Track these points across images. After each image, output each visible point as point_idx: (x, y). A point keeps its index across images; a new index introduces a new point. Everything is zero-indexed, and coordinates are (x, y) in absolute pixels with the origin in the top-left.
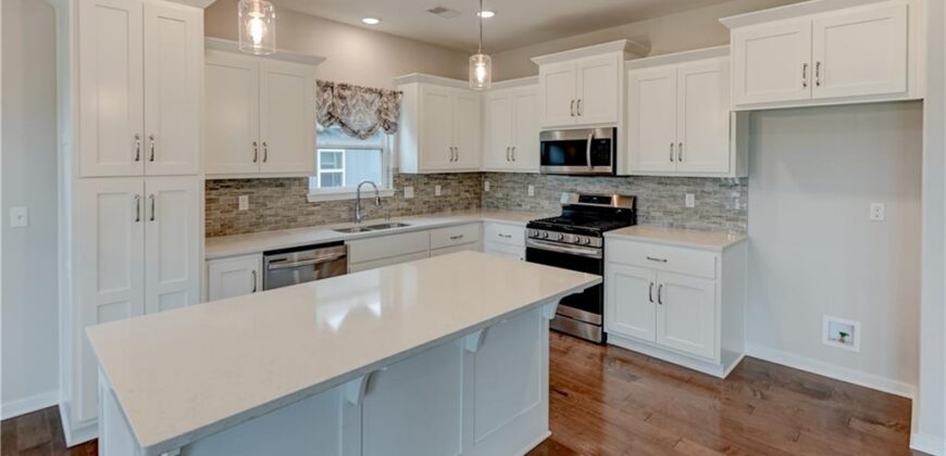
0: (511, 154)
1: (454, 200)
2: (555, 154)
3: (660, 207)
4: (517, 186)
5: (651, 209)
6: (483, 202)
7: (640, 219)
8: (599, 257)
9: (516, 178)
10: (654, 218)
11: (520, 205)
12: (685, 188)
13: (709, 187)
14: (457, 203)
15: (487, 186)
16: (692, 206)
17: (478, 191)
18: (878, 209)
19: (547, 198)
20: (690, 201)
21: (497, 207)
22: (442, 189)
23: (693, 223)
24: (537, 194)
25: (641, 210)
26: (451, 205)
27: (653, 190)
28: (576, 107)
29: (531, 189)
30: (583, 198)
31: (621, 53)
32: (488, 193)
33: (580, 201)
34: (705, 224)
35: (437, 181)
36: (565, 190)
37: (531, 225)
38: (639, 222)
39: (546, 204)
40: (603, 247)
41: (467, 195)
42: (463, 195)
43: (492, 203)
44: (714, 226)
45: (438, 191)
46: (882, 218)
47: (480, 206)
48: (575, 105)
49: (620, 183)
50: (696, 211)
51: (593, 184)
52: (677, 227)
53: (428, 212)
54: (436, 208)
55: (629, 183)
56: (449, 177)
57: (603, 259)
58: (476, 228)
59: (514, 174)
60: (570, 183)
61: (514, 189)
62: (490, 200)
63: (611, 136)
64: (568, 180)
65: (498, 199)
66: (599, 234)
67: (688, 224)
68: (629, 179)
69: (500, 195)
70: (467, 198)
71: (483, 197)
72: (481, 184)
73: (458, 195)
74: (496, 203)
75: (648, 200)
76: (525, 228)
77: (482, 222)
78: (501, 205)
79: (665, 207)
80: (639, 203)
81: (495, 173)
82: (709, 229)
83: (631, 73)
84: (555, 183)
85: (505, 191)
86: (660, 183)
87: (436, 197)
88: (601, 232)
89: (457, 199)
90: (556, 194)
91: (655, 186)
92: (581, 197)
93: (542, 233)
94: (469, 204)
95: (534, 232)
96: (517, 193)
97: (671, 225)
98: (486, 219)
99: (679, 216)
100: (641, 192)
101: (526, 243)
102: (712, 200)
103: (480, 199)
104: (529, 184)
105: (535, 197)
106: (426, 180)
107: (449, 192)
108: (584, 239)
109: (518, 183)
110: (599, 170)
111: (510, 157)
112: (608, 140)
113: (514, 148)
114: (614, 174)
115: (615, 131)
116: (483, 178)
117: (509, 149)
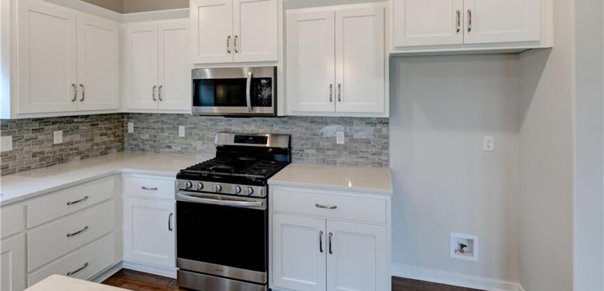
0: (157, 94)
1: (84, 146)
2: (205, 94)
3: (313, 144)
4: (165, 126)
5: (304, 147)
6: (126, 145)
7: (294, 157)
8: (264, 208)
9: (164, 119)
10: (307, 155)
11: (169, 147)
12: (336, 127)
14: (88, 150)
15: (131, 127)
16: (342, 143)
17: (119, 132)
18: (488, 141)
19: (199, 139)
20: (340, 138)
21: (143, 150)
22: (65, 133)
23: (343, 159)
24: (188, 135)
25: (296, 147)
26: (78, 154)
27: (306, 129)
28: (233, 44)
29: (182, 131)
30: (238, 138)
32: (131, 135)
33: (235, 142)
34: (354, 158)
35: (57, 126)
36: (219, 130)
37: (182, 175)
38: (293, 160)
39: (198, 144)
40: (267, 196)
41: (105, 138)
42: (98, 139)
43: (137, 145)
44: (361, 160)
45: (58, 137)
46: (491, 149)
47: (122, 149)
48: (232, 41)
49: (275, 121)
50: (345, 147)
51: (248, 123)
52: (329, 163)
53: (41, 166)
54: (56, 160)
55: (284, 122)
56: (75, 120)
57: (267, 209)
58: (111, 182)
59: (162, 115)
60: (224, 124)
61: (162, 130)
62: (135, 142)
63: (271, 75)
64: (221, 121)
65: (143, 141)
66: (262, 183)
67: (338, 160)
69: (147, 137)
70: (104, 143)
71: (126, 139)
72: (123, 127)
73: (92, 140)
74: (141, 146)
75: (301, 139)
76: (175, 179)
77: (121, 173)
78: (147, 147)
79: (318, 144)
80: (293, 141)
81: (139, 114)
82: (357, 164)
84: (209, 123)
85: (153, 132)
86: (312, 122)
87: (54, 145)
88: (266, 180)
89: (89, 145)
90: (210, 135)
91: (309, 125)
92: (236, 137)
93: (196, 184)
94: (108, 148)
95: (185, 183)
96: (166, 134)
97: (324, 161)
98: (124, 170)
99: (330, 152)
100: (297, 131)
101: (176, 197)
102: (360, 137)
103: (122, 141)
104: (180, 124)
105: (186, 137)
106: (36, 125)
107: (77, 137)
108: (245, 189)
109: (166, 123)
110: (258, 110)
111: (157, 97)
112: (269, 79)
113: (161, 87)
114: (275, 115)
115: (275, 69)
116: (125, 119)
117: (155, 87)
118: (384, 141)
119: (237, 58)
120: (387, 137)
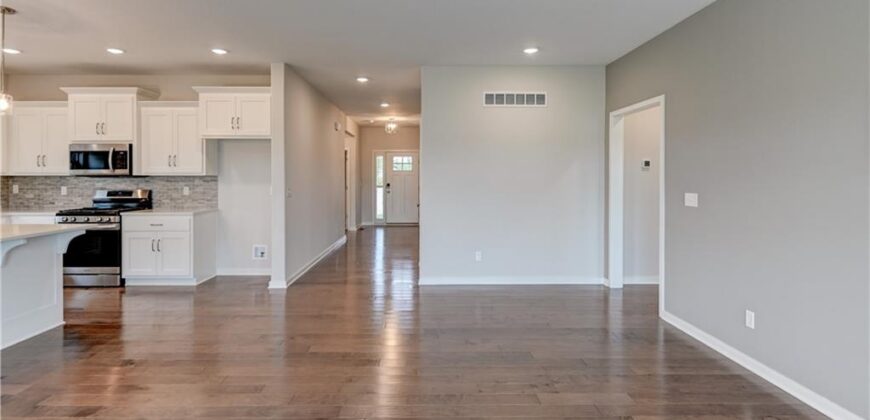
0: (42, 160)
3: (167, 196)
4: (49, 187)
5: (162, 198)
6: (11, 203)
7: (154, 206)
8: (118, 229)
9: (48, 181)
10: (164, 204)
11: (53, 203)
12: (183, 184)
13: (197, 182)
15: (16, 189)
16: (188, 194)
17: (4, 193)
19: (80, 196)
20: (186, 191)
21: (28, 207)
23: (188, 204)
24: (70, 193)
25: (155, 198)
27: (164, 186)
28: (101, 128)
29: (64, 191)
31: (135, 96)
32: (17, 195)
33: (110, 196)
34: (194, 203)
36: (97, 189)
37: (61, 213)
39: (79, 200)
40: (120, 222)
43: (21, 203)
44: (199, 204)
48: (99, 127)
49: (140, 181)
50: (189, 197)
52: (179, 208)
57: (120, 230)
59: (46, 177)
60: (99, 183)
61: (46, 190)
62: (20, 201)
63: (128, 149)
64: (98, 181)
65: (28, 200)
66: (117, 214)
67: (186, 205)
68: (147, 179)
69: (32, 196)
71: (10, 199)
72: (9, 189)
74: (26, 203)
75: (160, 193)
76: (55, 217)
78: (32, 205)
79: (171, 196)
80: (154, 195)
81: (25, 177)
82: (197, 207)
83: (143, 109)
85: (37, 192)
88: (119, 213)
90: (90, 192)
91: (163, 183)
92: (109, 192)
93: (71, 218)
95: (63, 218)
96: (50, 193)
97: (175, 207)
99: (181, 201)
100: (156, 187)
102: (199, 190)
103: (7, 200)
104: (62, 185)
105: (68, 195)
108: (105, 218)
109: (50, 185)
110: (119, 172)
111: (40, 164)
112: (125, 152)
113: (44, 156)
114: (130, 175)
115: (131, 146)
116: (10, 182)
117: (39, 157)
118: (213, 192)
119: (105, 138)
120: (216, 189)
